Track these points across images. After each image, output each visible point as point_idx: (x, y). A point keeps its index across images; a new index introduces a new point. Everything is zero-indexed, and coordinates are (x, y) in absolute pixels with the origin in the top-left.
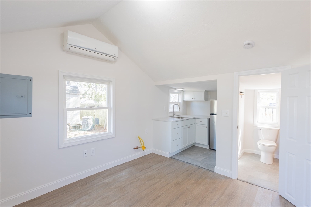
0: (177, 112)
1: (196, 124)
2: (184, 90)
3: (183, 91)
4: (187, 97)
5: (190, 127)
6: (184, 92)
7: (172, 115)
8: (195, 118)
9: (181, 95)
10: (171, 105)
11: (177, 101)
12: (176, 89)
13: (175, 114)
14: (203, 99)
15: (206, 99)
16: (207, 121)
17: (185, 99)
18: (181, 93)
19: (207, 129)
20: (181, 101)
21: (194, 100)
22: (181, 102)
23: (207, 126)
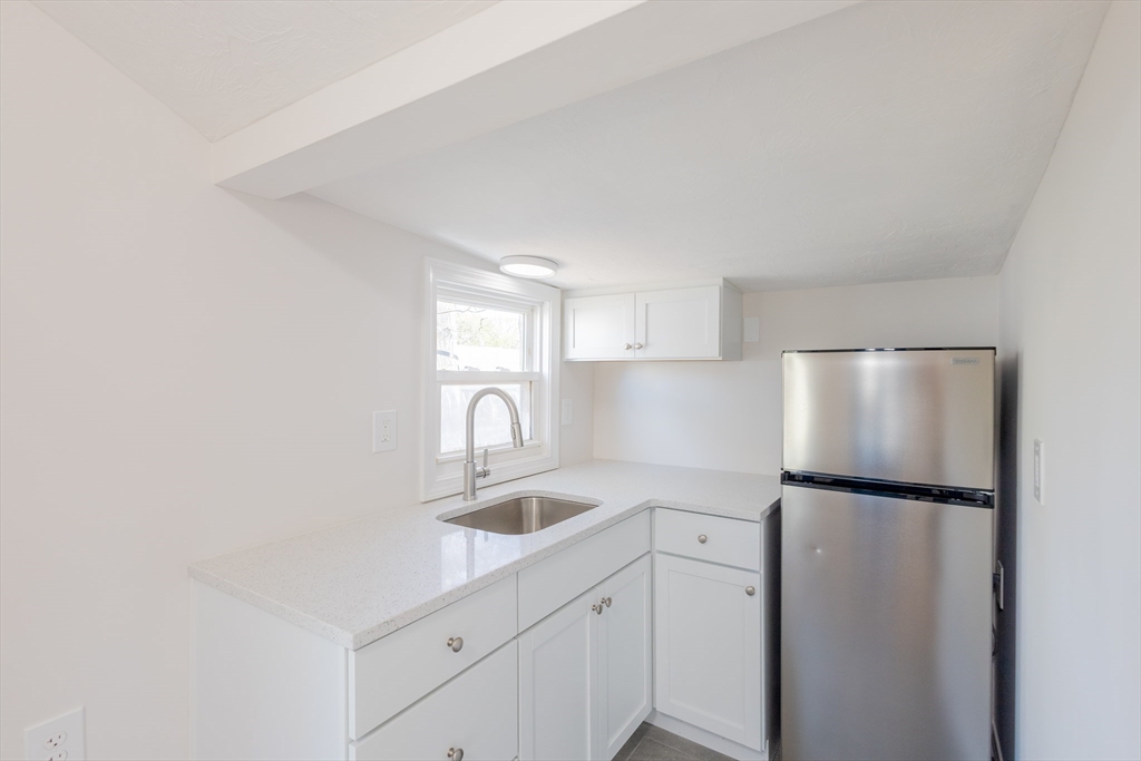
0: (501, 453)
1: (658, 557)
2: (564, 278)
3: (565, 293)
4: (595, 338)
5: (608, 602)
6: (570, 303)
7: (456, 478)
8: (652, 509)
9: (545, 323)
10: (454, 399)
11: (513, 362)
12: (495, 267)
13: (485, 474)
14: (710, 347)
15: (734, 347)
16: (756, 536)
17: (579, 352)
18: (547, 305)
19: (757, 608)
20: (545, 366)
21: (640, 355)
22: (546, 370)
23: (758, 581)
